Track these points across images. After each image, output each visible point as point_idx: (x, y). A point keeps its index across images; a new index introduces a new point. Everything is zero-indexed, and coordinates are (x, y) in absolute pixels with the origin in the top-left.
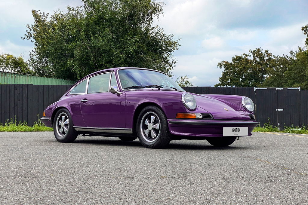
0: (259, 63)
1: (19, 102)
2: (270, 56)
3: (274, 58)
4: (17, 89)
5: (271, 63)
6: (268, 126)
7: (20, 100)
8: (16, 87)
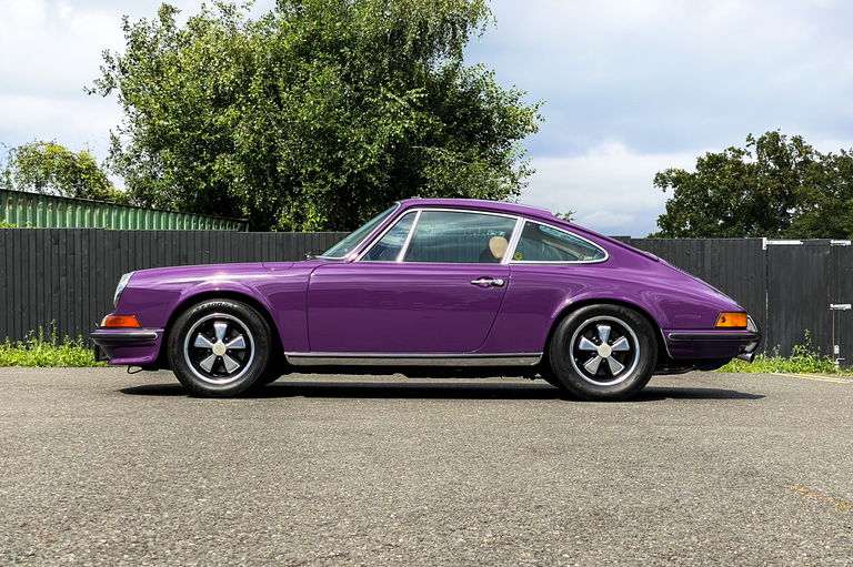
0: (774, 173)
1: (63, 279)
2: (807, 153)
3: (818, 161)
4: (57, 243)
5: (809, 175)
6: (805, 356)
7: (66, 275)
8: (55, 236)
